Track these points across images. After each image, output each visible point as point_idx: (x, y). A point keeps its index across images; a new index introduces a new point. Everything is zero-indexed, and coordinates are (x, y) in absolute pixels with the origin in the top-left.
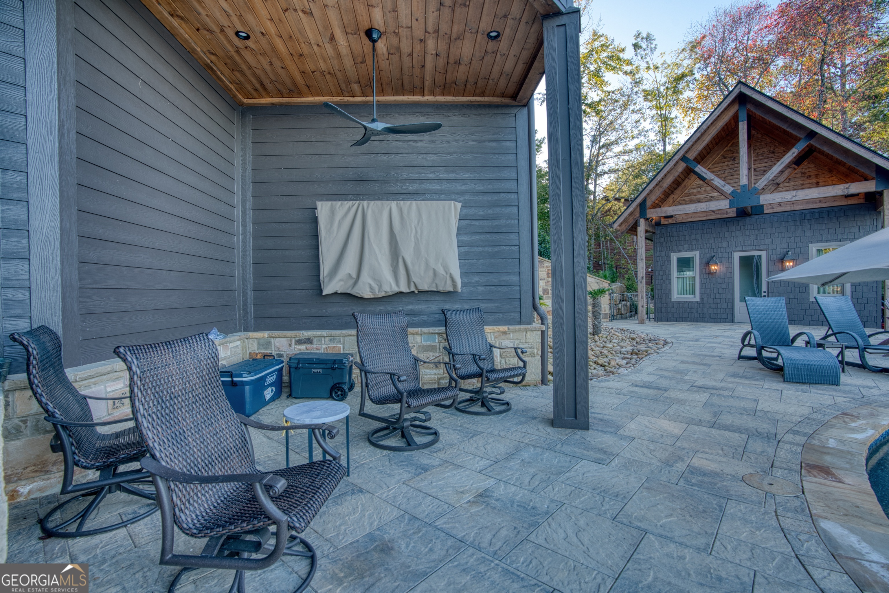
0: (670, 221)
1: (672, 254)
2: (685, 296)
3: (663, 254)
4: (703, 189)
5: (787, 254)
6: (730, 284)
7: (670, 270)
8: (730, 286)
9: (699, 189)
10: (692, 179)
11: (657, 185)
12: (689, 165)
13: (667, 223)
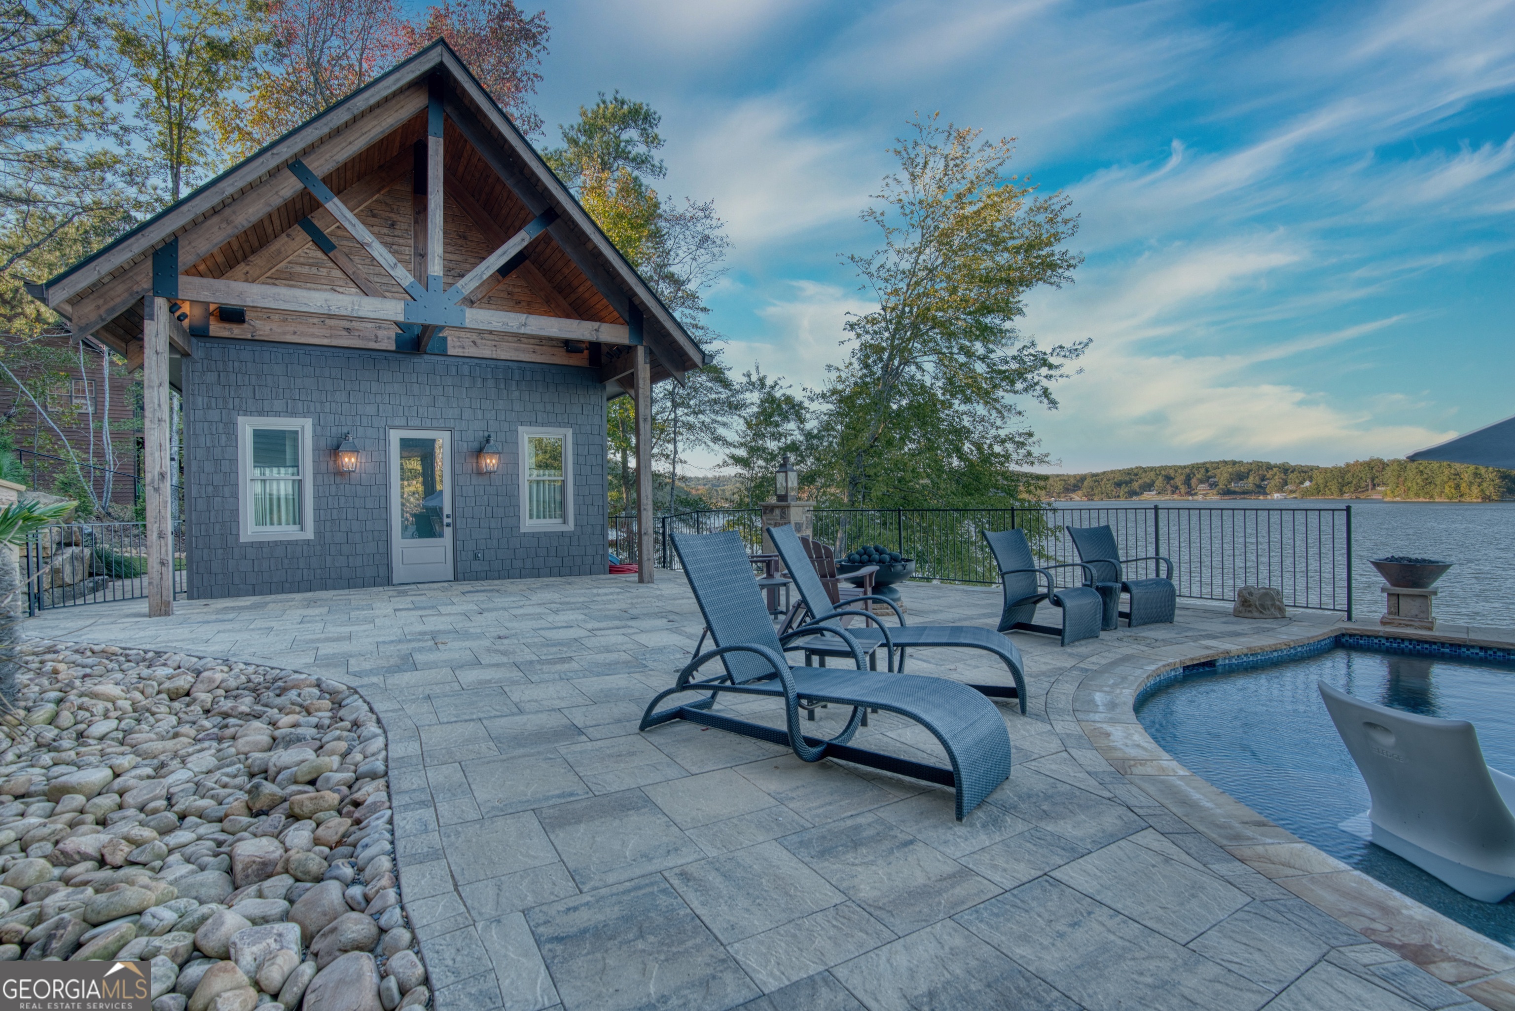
0: (236, 331)
1: (241, 420)
2: (276, 528)
3: (214, 415)
4: (324, 272)
5: (488, 441)
6: (383, 500)
7: (234, 461)
8: (383, 504)
9: (314, 270)
10: (298, 239)
11: (215, 211)
12: (311, 189)
13: (226, 334)
